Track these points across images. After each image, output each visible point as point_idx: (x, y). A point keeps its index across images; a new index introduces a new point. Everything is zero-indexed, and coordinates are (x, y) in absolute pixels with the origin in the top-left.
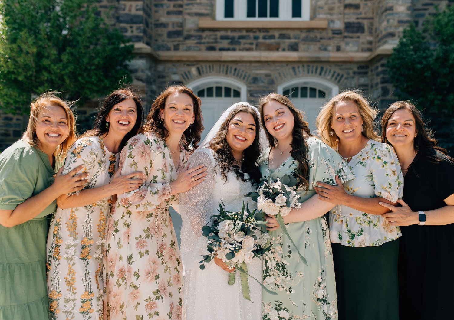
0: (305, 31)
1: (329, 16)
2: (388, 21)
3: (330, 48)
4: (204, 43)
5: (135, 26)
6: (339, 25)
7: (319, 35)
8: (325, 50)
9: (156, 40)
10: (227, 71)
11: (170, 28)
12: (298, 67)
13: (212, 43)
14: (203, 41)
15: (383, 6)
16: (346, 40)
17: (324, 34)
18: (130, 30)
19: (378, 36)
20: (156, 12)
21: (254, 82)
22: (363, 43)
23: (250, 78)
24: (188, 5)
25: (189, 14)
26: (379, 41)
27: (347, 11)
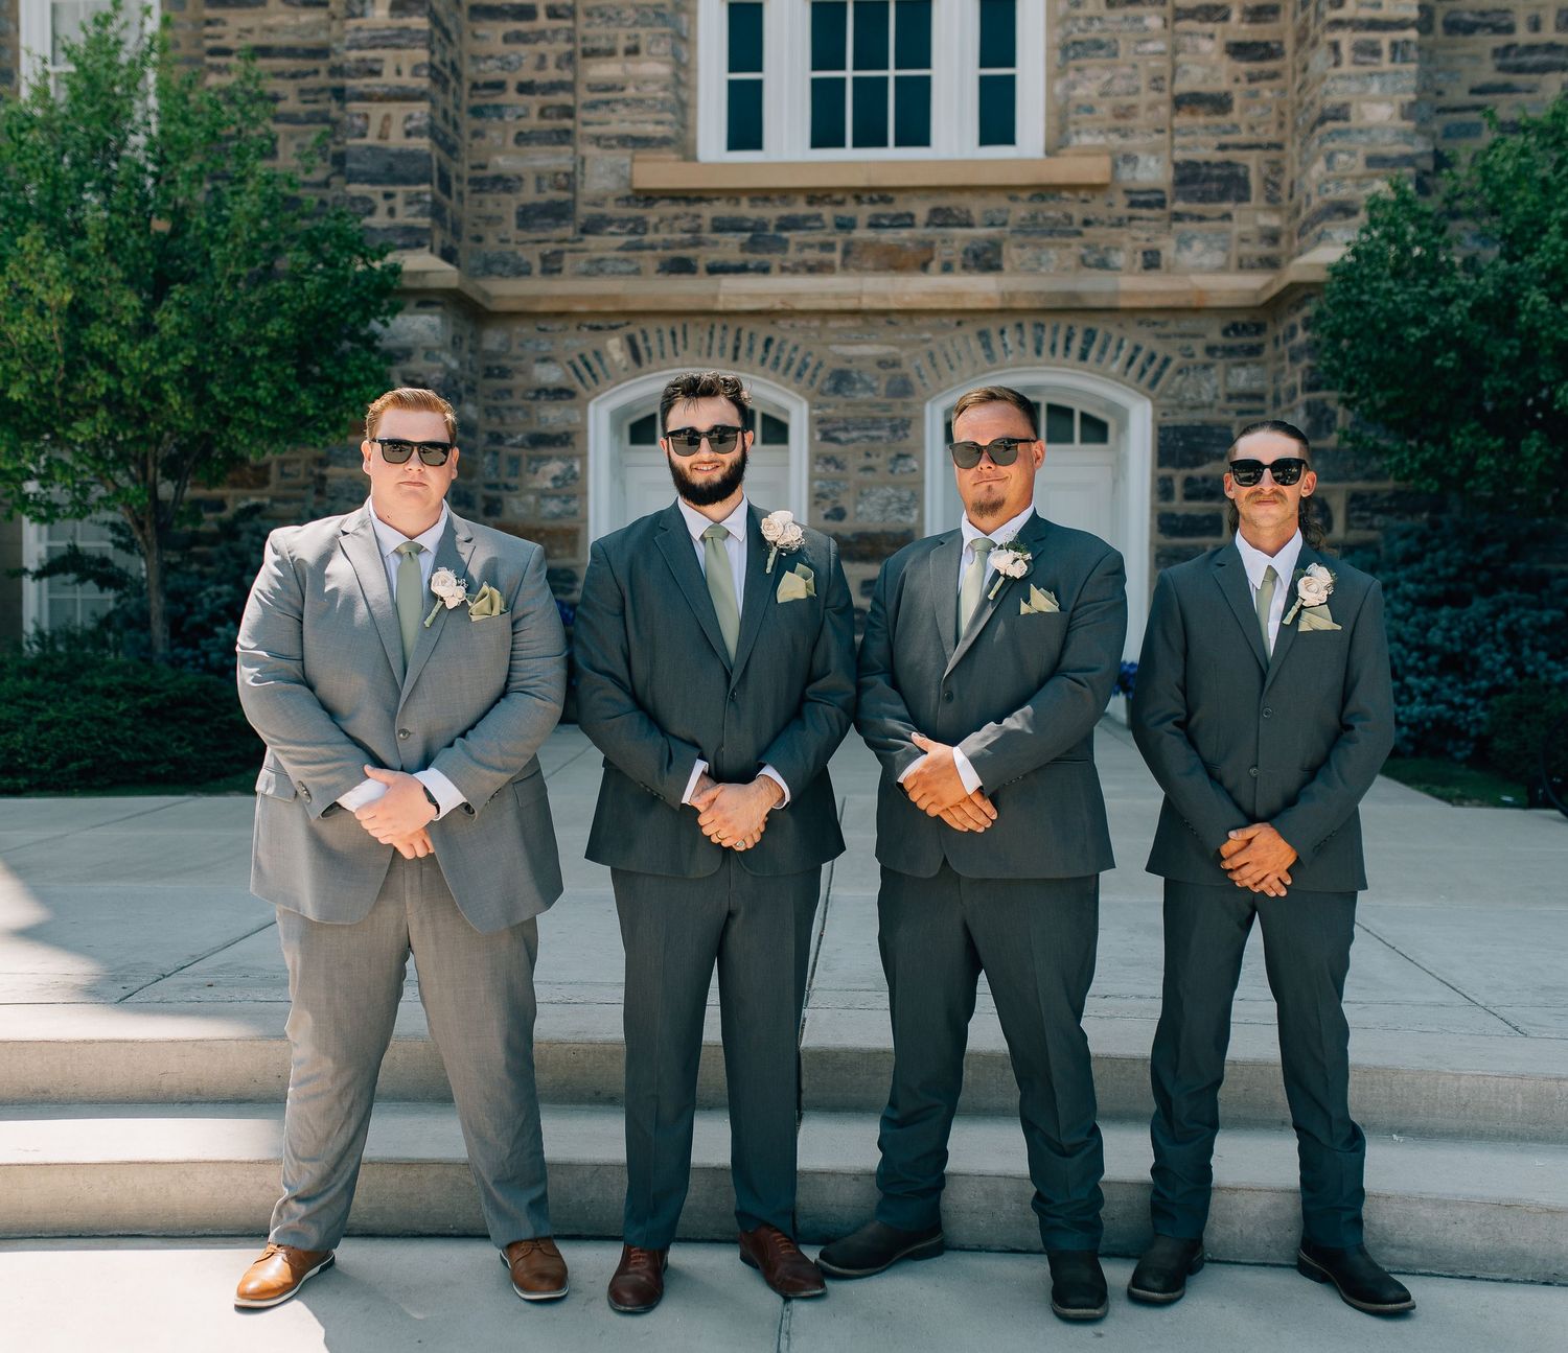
0: (1025, 195)
1: (1115, 140)
2: (1330, 159)
3: (1119, 259)
4: (652, 247)
5: (400, 191)
6: (1152, 172)
7: (1077, 212)
8: (1103, 265)
9: (479, 239)
10: (736, 349)
11: (529, 195)
12: (1002, 332)
13: (683, 245)
14: (649, 238)
15: (1312, 103)
16: (1177, 226)
17: (1097, 207)
18: (382, 206)
19: (1297, 212)
20: (476, 134)
21: (836, 390)
22: (1244, 240)
23: (822, 374)
24: (593, 106)
25: (597, 140)
26: (1301, 233)
27: (1183, 120)
